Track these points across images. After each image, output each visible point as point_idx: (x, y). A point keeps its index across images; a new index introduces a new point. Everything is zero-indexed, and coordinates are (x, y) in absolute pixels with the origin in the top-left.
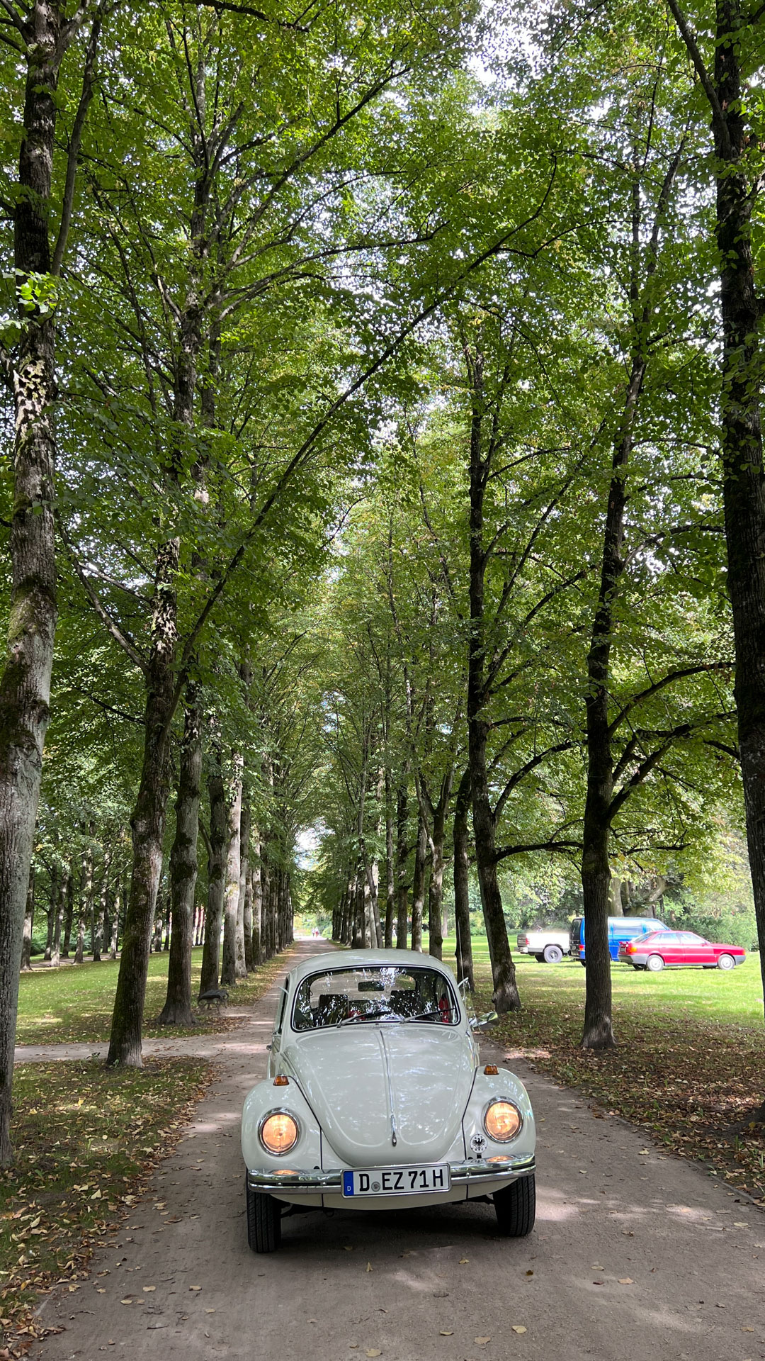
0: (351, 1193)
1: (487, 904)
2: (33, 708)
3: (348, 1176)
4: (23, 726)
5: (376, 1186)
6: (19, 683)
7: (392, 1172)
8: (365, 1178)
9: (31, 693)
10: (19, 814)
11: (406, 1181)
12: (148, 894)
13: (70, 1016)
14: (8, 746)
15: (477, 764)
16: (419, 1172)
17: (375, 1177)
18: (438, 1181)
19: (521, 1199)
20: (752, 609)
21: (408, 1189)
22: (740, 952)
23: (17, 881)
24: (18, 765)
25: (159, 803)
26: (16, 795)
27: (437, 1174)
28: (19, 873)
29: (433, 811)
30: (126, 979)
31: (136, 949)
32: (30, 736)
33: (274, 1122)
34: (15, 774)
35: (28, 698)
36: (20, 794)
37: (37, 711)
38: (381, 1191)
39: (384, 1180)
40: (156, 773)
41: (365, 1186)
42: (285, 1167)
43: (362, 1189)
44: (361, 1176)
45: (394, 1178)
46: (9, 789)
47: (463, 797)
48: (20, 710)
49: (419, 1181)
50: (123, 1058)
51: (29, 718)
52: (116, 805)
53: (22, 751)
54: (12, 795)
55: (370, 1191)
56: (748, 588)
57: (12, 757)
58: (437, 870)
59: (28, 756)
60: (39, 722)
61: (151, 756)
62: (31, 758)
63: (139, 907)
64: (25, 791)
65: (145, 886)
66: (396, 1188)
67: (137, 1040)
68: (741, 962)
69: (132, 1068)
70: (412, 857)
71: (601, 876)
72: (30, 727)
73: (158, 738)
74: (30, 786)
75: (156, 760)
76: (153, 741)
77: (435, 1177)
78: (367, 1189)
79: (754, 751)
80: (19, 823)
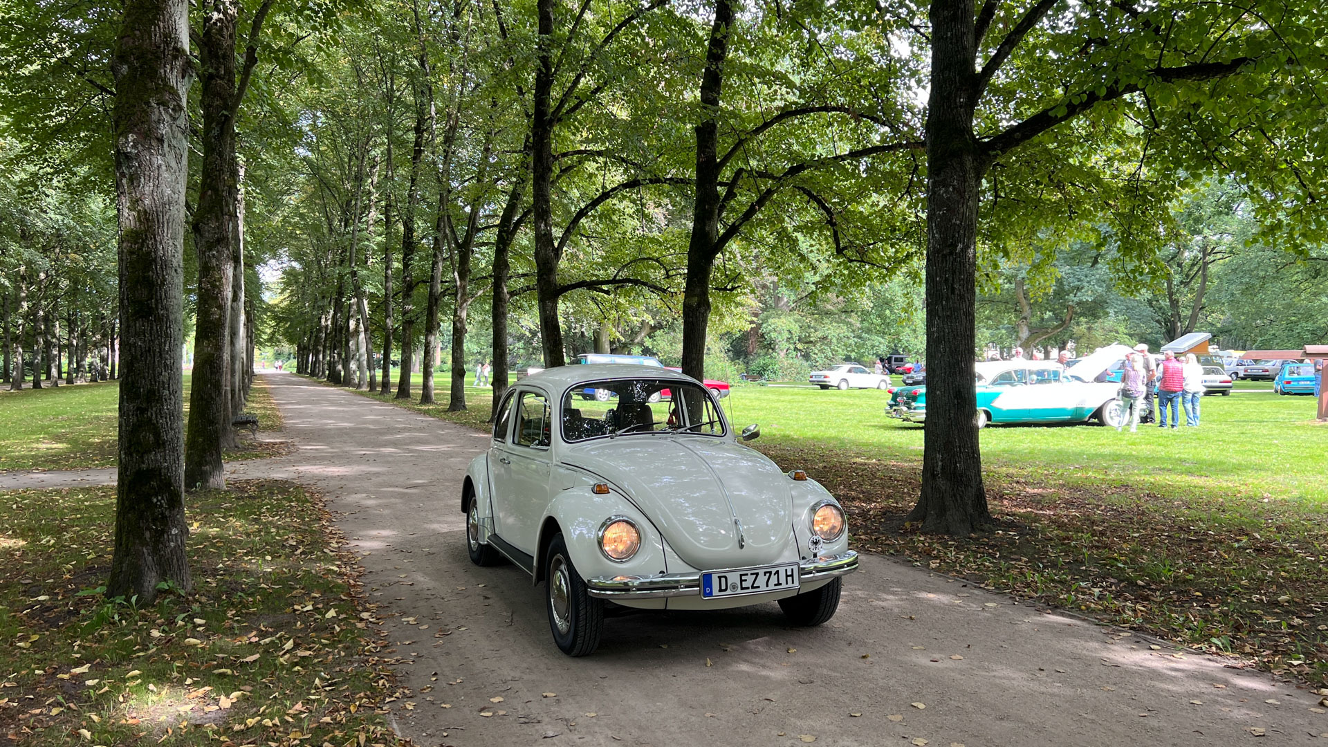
0: (711, 594)
2: (175, 58)
3: (707, 579)
4: (165, 80)
5: (734, 587)
6: (153, 22)
7: (749, 572)
8: (723, 580)
9: (170, 37)
10: (169, 191)
11: (761, 580)
14: (148, 103)
16: (774, 571)
17: (734, 578)
18: (790, 579)
21: (763, 587)
23: (173, 273)
24: (164, 130)
25: (227, 205)
26: (164, 168)
27: (789, 573)
28: (175, 264)
29: (458, 246)
31: (212, 367)
32: (174, 93)
33: (612, 532)
34: (160, 140)
35: (168, 44)
36: (168, 167)
37: (179, 63)
38: (739, 591)
39: (742, 581)
40: (221, 170)
41: (723, 588)
43: (721, 590)
44: (720, 578)
45: (750, 579)
46: (154, 159)
47: (505, 231)
48: (158, 57)
49: (774, 579)
50: (205, 480)
51: (171, 69)
53: (167, 112)
54: (159, 167)
55: (729, 592)
57: (154, 117)
59: (174, 119)
60: (183, 77)
61: (214, 150)
62: (178, 122)
64: (173, 164)
66: (753, 587)
67: (218, 466)
71: (702, 310)
72: (173, 82)
73: (222, 129)
74: (178, 159)
75: (221, 154)
77: (787, 576)
78: (726, 590)
80: (170, 203)
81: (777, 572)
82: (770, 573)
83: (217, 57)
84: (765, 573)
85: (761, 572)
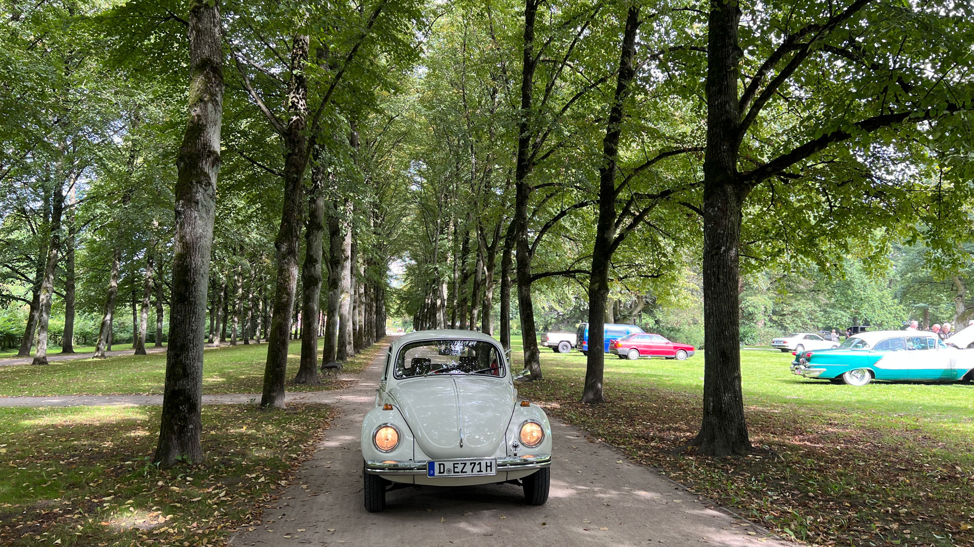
0: (433, 475)
1: (523, 310)
2: (209, 156)
3: (431, 465)
4: (202, 169)
5: (449, 471)
6: (198, 138)
7: (460, 462)
8: (442, 466)
9: (206, 146)
10: (201, 231)
11: (468, 468)
12: (289, 294)
13: (231, 377)
14: (191, 183)
15: (521, 215)
16: (477, 462)
17: (449, 465)
18: (489, 468)
19: (540, 482)
20: (722, 107)
21: (469, 472)
22: (691, 349)
23: (201, 277)
24: (199, 196)
25: (296, 231)
26: (198, 218)
27: (489, 464)
28: (202, 272)
29: (488, 249)
30: (274, 351)
31: (281, 331)
32: (207, 176)
33: (383, 433)
34: (197, 203)
35: (205, 149)
36: (201, 217)
37: (211, 159)
38: (452, 474)
39: (454, 467)
40: (293, 211)
41: (442, 471)
42: (390, 459)
43: (440, 473)
44: (440, 464)
45: (460, 467)
46: (193, 214)
47: (510, 239)
48: (200, 157)
49: (477, 468)
50: (272, 402)
51: (206, 163)
52: (259, 237)
53: (201, 187)
54: (195, 217)
55: (445, 474)
56: (720, 92)
57: (194, 190)
58: (489, 288)
59: (206, 190)
60: (213, 167)
61: (289, 198)
62: (208, 192)
63: (282, 303)
64: (204, 215)
65: (286, 288)
66: (462, 472)
67: (281, 392)
68: (691, 356)
69: (278, 409)
70: (471, 280)
71: (602, 292)
72: (206, 170)
73: (294, 185)
74: (208, 212)
75: (293, 201)
76: (290, 188)
77: (487, 466)
78: (443, 473)
79: (713, 207)
80: (201, 237)
81: (480, 463)
82: (475, 463)
83: (293, 141)
84: (471, 464)
85: (468, 463)
